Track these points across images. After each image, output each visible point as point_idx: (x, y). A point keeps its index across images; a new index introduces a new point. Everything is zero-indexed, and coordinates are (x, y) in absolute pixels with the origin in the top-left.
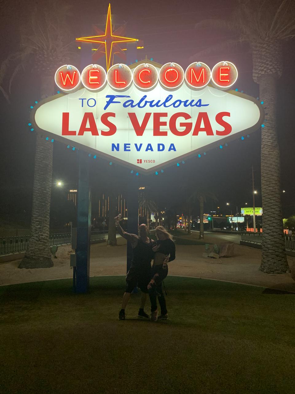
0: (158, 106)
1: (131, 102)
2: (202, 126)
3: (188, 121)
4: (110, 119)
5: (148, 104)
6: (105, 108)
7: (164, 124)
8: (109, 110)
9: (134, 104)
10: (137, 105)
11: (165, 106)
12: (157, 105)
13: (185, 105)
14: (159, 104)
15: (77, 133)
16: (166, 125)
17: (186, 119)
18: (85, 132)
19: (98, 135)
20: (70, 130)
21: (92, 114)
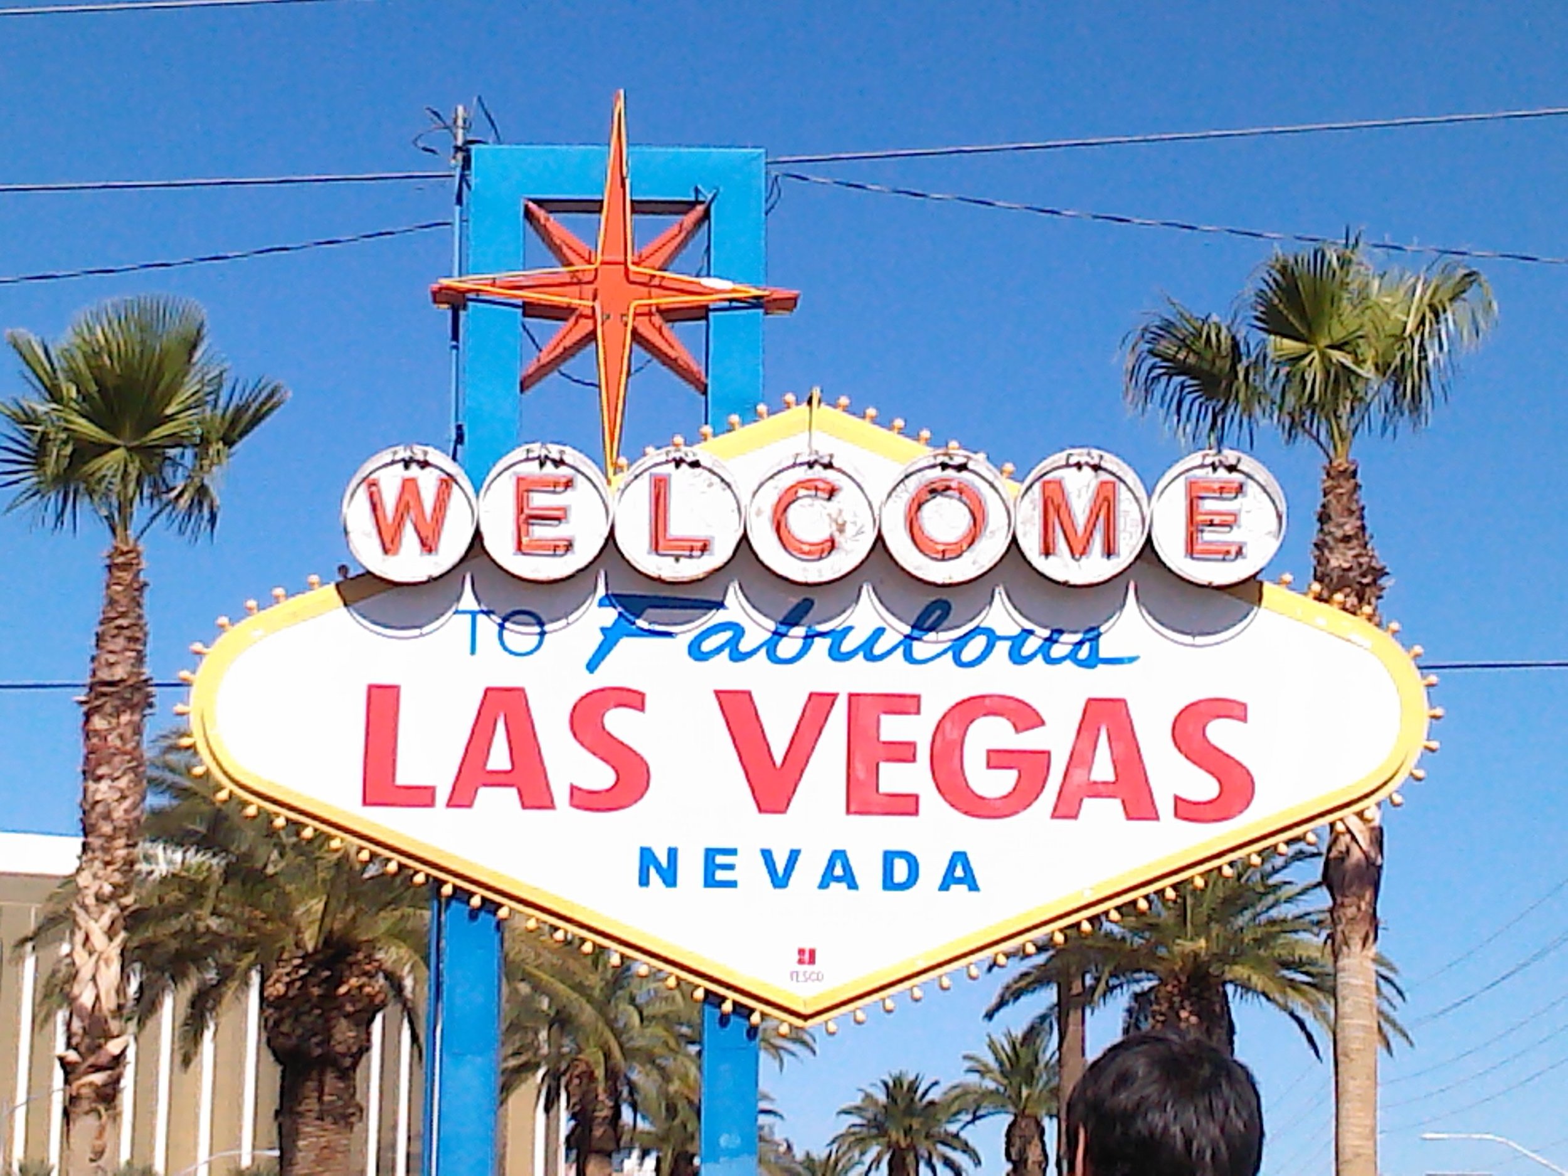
0: (871, 657)
1: (729, 634)
2: (1103, 769)
3: (1030, 740)
4: (618, 721)
5: (821, 645)
6: (592, 666)
7: (904, 752)
8: (609, 675)
9: (745, 646)
10: (763, 651)
11: (909, 657)
12: (867, 650)
13: (1017, 657)
14: (878, 650)
15: (442, 796)
16: (913, 759)
17: (1017, 730)
18: (482, 791)
19: (551, 806)
20: (403, 778)
21: (519, 693)
